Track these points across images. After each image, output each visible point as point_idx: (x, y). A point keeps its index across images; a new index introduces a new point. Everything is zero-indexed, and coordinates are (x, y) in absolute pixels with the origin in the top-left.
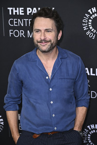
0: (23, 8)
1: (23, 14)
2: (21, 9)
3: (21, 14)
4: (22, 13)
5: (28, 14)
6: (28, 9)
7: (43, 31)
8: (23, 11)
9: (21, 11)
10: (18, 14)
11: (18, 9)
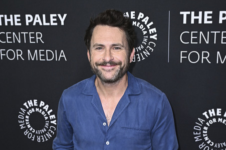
0: (19, 16)
1: (20, 24)
2: (16, 16)
3: (16, 24)
4: (18, 22)
5: (27, 24)
6: (27, 16)
7: (108, 48)
8: (19, 20)
9: (16, 20)
10: (12, 24)
11: (11, 16)
